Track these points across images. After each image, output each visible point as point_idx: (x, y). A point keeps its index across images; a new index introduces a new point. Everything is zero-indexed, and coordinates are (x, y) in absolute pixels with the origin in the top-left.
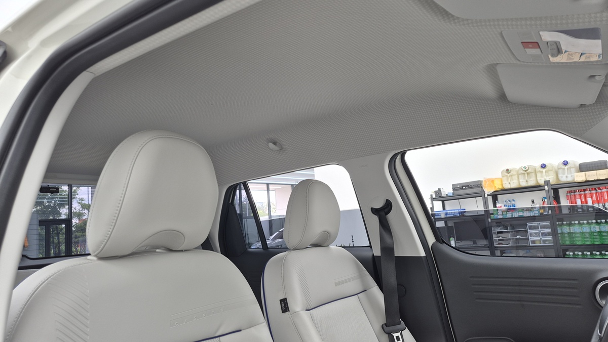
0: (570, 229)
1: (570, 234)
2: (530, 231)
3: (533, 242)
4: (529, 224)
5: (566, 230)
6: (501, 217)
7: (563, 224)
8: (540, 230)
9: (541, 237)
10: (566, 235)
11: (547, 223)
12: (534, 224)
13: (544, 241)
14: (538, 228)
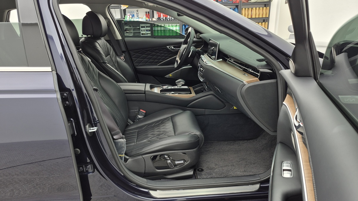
0: (157, 28)
2: (141, 29)
3: (142, 34)
4: (141, 25)
6: (128, 20)
10: (156, 31)
11: (149, 25)
13: (147, 34)
14: (145, 27)
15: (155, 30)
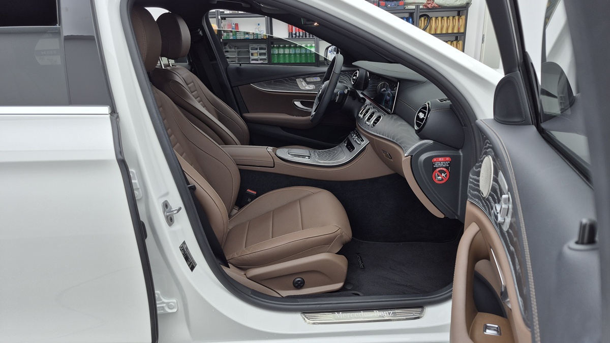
0: (278, 51)
1: (279, 54)
2: (252, 51)
3: (253, 60)
4: (251, 46)
5: (276, 51)
6: (231, 38)
7: (274, 46)
8: (258, 50)
9: (259, 56)
10: (276, 55)
11: (264, 46)
12: (255, 46)
13: (260, 60)
14: (257, 49)
15: (273, 54)
